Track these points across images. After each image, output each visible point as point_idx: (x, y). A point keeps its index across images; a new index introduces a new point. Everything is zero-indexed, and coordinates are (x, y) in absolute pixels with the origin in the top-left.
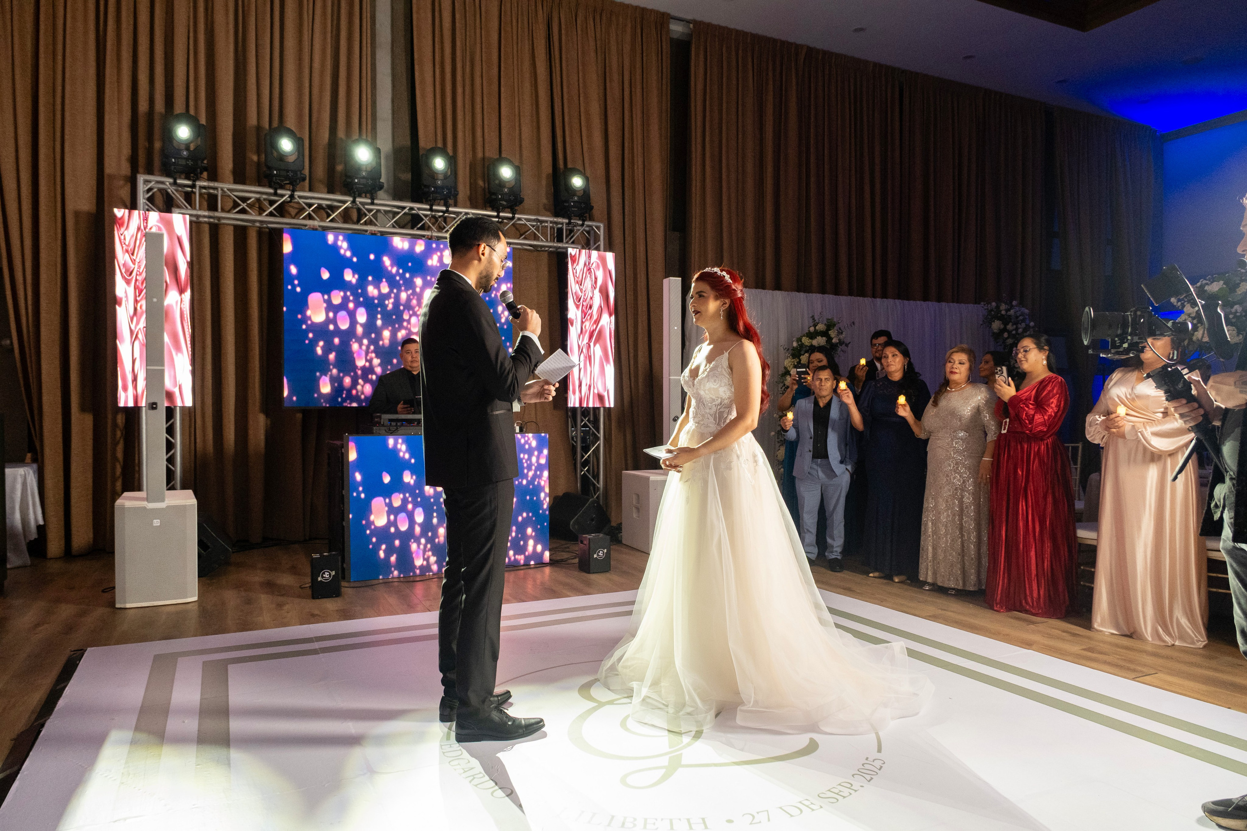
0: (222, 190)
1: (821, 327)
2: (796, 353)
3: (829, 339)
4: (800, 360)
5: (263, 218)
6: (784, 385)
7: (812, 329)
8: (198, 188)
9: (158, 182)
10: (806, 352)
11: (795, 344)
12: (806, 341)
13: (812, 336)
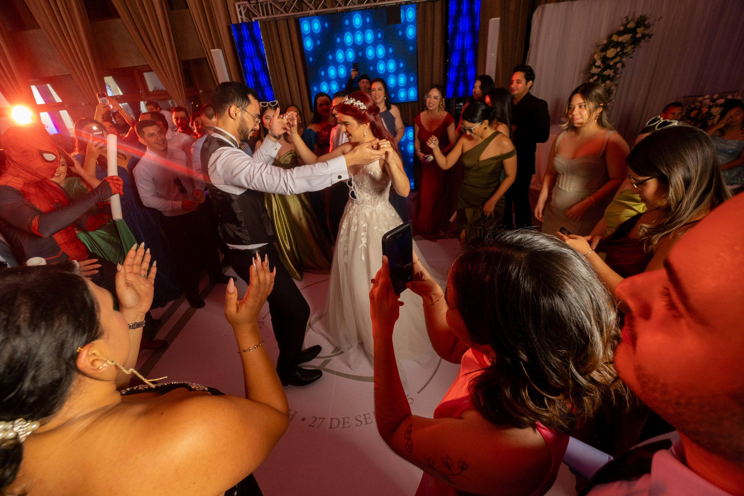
0: (269, 2)
1: (631, 25)
2: (605, 48)
3: (636, 33)
4: (606, 54)
5: (290, 14)
6: (590, 73)
7: (622, 28)
8: (259, 4)
9: (243, 5)
10: (612, 47)
11: (605, 42)
12: (615, 38)
13: (620, 33)
